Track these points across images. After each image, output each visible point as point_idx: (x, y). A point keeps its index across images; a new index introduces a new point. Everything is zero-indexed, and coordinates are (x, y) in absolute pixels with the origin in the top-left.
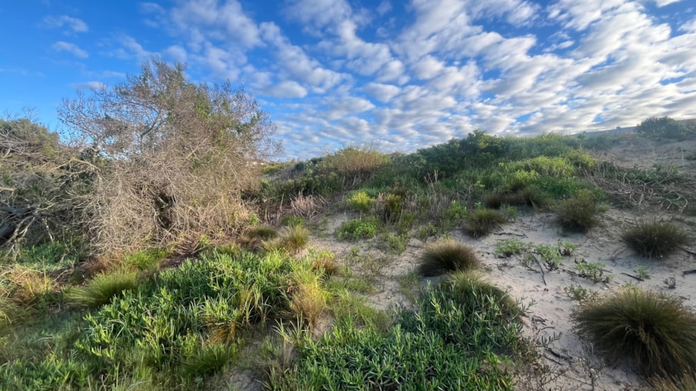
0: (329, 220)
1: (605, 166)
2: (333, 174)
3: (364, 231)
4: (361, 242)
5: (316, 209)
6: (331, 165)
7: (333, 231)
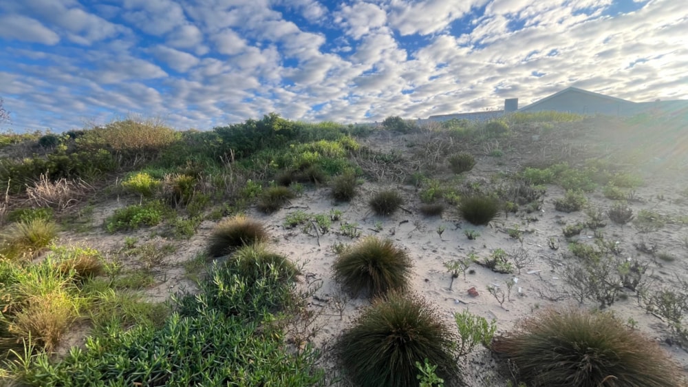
0: (95, 209)
1: (365, 151)
2: (103, 151)
3: (145, 219)
4: (142, 231)
5: (74, 196)
6: (101, 141)
7: (101, 222)
